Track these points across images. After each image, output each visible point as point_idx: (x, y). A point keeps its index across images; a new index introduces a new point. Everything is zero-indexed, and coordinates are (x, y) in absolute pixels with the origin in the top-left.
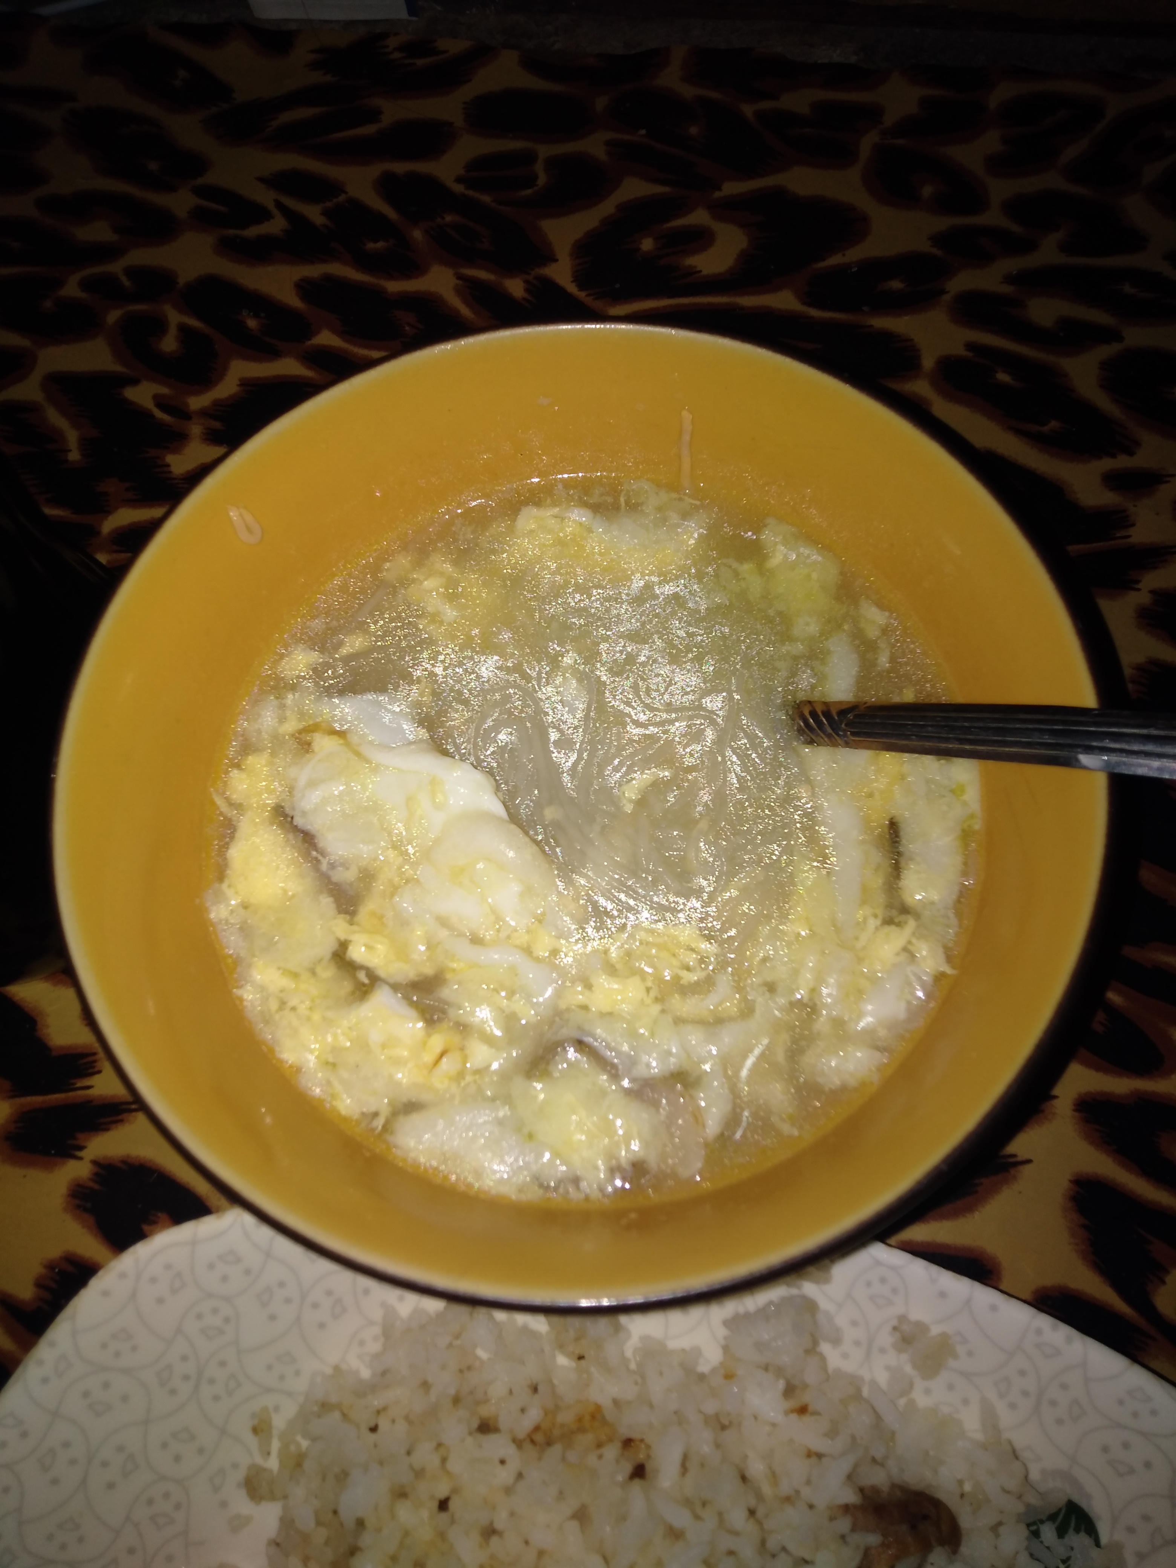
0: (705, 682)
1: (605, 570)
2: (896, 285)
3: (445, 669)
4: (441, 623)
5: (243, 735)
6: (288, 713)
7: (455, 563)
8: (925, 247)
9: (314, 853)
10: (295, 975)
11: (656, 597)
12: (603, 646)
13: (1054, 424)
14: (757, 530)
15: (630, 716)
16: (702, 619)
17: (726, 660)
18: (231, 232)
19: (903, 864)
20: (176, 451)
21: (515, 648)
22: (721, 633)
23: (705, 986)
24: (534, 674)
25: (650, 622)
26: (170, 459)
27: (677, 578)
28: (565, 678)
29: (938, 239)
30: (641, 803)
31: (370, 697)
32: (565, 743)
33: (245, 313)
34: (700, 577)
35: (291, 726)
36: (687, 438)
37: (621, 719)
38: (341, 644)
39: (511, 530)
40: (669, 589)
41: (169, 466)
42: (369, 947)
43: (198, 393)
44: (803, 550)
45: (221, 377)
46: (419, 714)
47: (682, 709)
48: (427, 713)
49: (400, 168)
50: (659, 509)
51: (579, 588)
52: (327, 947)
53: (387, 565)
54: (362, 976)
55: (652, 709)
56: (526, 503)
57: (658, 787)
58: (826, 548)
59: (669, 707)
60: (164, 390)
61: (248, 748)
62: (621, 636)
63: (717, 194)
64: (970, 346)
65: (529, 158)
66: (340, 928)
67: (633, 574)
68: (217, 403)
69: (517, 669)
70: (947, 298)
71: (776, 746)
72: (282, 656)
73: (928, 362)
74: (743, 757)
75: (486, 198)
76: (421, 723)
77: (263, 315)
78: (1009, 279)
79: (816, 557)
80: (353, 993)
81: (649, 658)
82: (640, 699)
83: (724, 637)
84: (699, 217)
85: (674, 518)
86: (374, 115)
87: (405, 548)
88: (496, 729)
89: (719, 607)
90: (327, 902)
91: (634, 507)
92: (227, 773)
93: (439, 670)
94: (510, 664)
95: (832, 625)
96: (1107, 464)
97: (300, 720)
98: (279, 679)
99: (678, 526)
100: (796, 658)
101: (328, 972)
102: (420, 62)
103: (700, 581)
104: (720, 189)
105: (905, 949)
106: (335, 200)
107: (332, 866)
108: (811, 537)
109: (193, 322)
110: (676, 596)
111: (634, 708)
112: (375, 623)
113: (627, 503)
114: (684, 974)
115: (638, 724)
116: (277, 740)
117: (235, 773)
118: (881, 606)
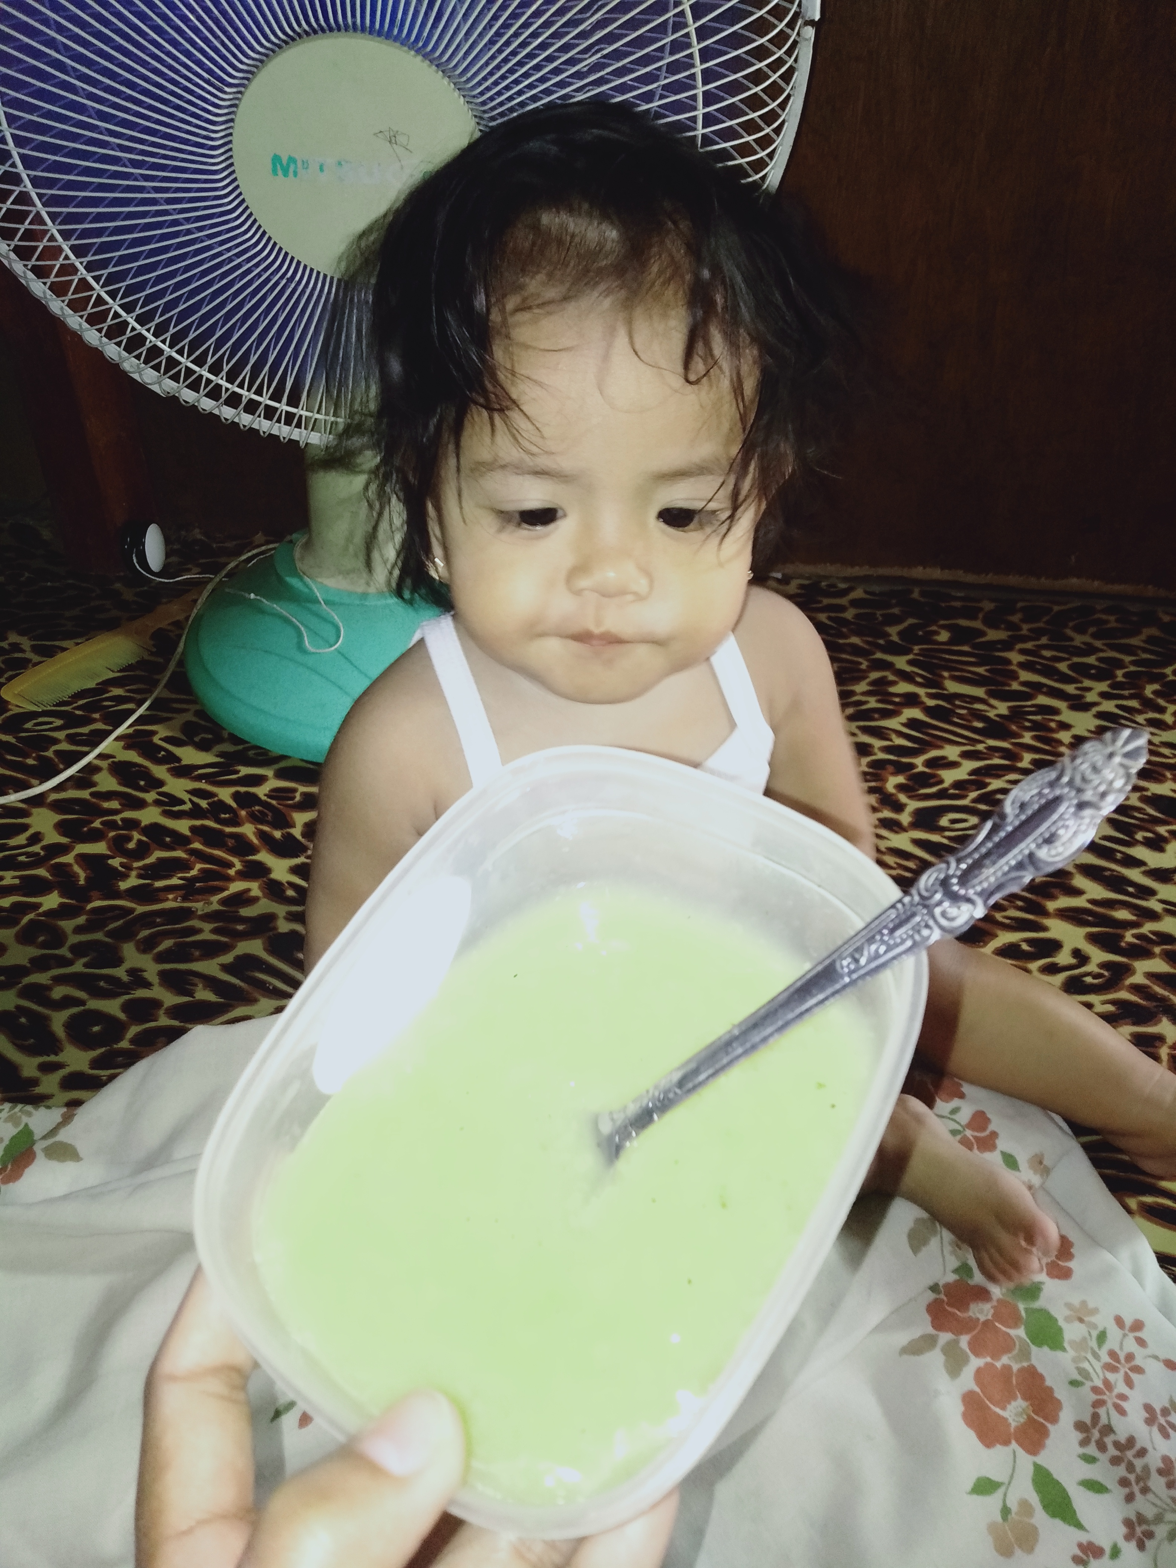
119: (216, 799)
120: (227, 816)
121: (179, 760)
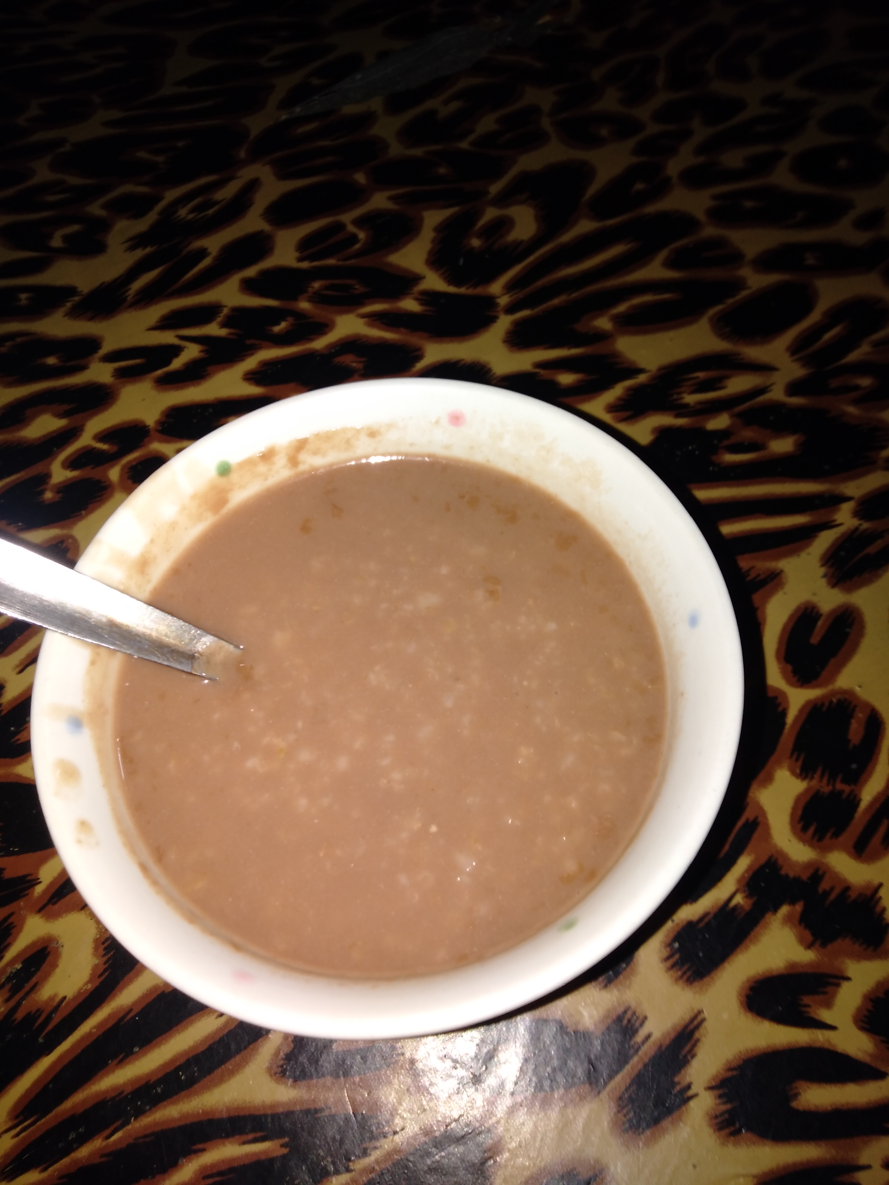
119: (225, 311)
120: (283, 325)
121: (70, 291)
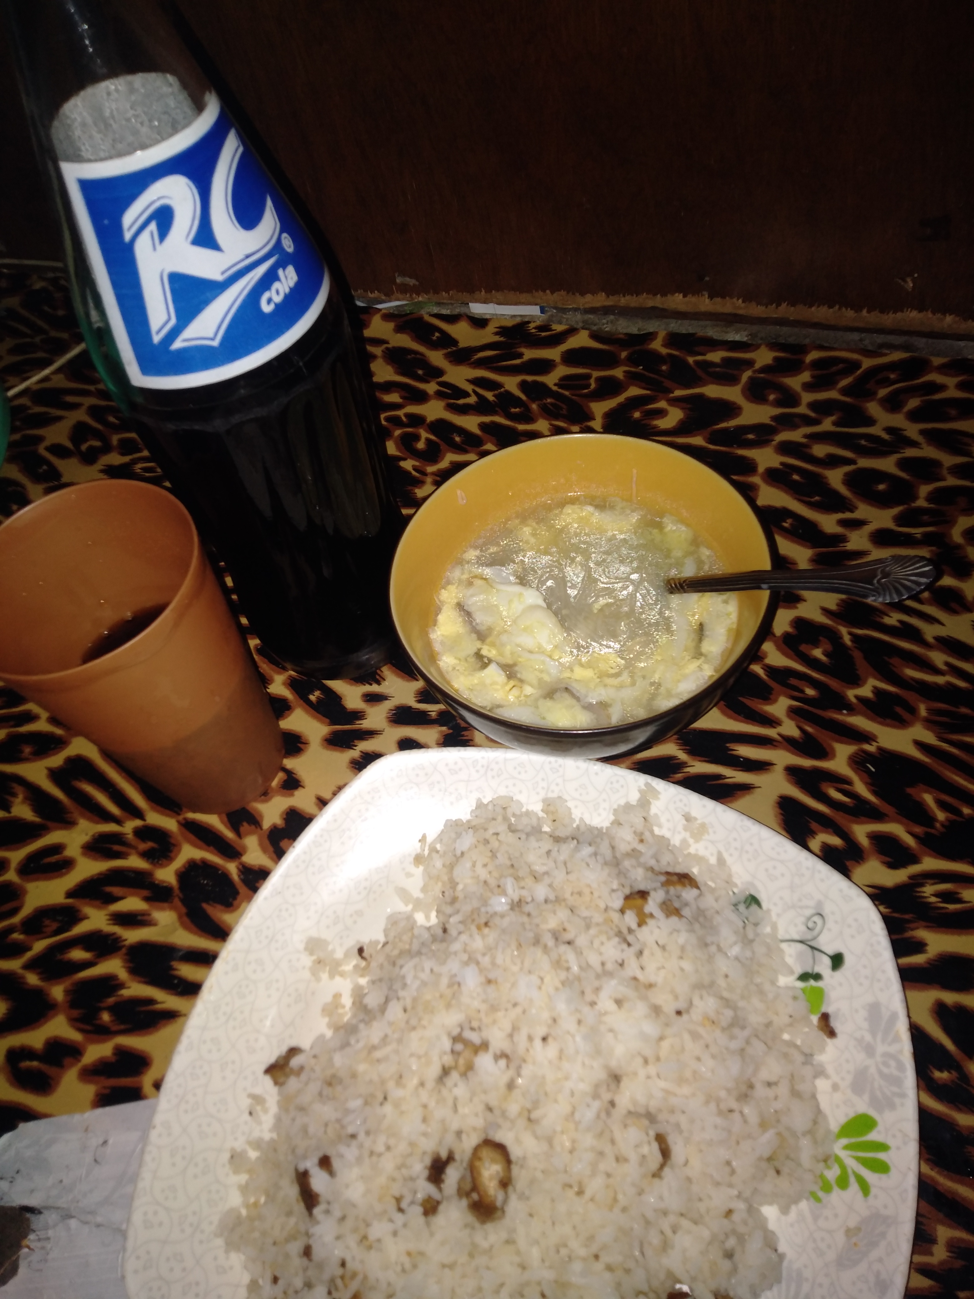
0: (632, 570)
1: (597, 529)
2: (751, 436)
3: (529, 559)
4: (529, 544)
5: (447, 578)
6: (466, 571)
7: (537, 523)
8: (767, 421)
9: (471, 619)
10: (460, 660)
11: (617, 539)
12: (593, 555)
13: (817, 498)
14: (661, 518)
15: (600, 580)
16: (635, 548)
17: (642, 563)
18: (452, 401)
19: (703, 637)
20: (420, 488)
21: (557, 554)
22: (642, 553)
23: (617, 675)
24: (564, 563)
25: (613, 548)
26: (417, 491)
27: (626, 533)
28: (576, 565)
29: (774, 418)
30: (601, 610)
31: (499, 567)
32: (573, 587)
33: (455, 435)
34: (635, 533)
35: (465, 576)
36: (635, 479)
37: (596, 581)
38: (489, 548)
39: (561, 512)
40: (622, 537)
41: (416, 493)
42: (489, 651)
43: (432, 465)
44: (679, 526)
45: (442, 459)
46: (517, 575)
47: (622, 578)
48: (520, 575)
49: (530, 378)
50: (622, 508)
51: (586, 534)
52: (474, 650)
53: (510, 522)
54: (486, 660)
55: (609, 578)
56: (568, 503)
57: (608, 605)
58: (688, 525)
59: (616, 578)
60: (417, 464)
61: (449, 583)
62: (601, 552)
63: (672, 395)
64: (782, 464)
65: (588, 377)
66: (478, 644)
67: (608, 530)
68: (439, 470)
69: (557, 561)
70: (774, 443)
71: (657, 594)
72: (465, 552)
73: (761, 469)
74: (644, 597)
75: (567, 393)
76: (517, 578)
77: (462, 436)
78: (806, 436)
79: (684, 528)
80: (481, 666)
81: (611, 560)
82: (605, 575)
83: (642, 555)
84: (662, 404)
85: (628, 512)
86: (520, 355)
87: (517, 517)
88: (547, 579)
89: (642, 544)
90: (474, 636)
91: (612, 507)
92: (440, 590)
93: (526, 560)
94: (555, 559)
95: (688, 554)
96: (840, 516)
97: (469, 574)
98: (463, 559)
99: (629, 514)
100: (671, 565)
101: (472, 660)
102: (543, 334)
103: (635, 535)
104: (673, 393)
105: (698, 667)
106: (499, 390)
107: (477, 624)
108: (682, 521)
109: (432, 437)
110: (625, 539)
111: (602, 578)
112: (503, 542)
113: (609, 505)
114: (609, 669)
115: (603, 583)
116: (460, 581)
117: (443, 591)
118: (708, 548)
